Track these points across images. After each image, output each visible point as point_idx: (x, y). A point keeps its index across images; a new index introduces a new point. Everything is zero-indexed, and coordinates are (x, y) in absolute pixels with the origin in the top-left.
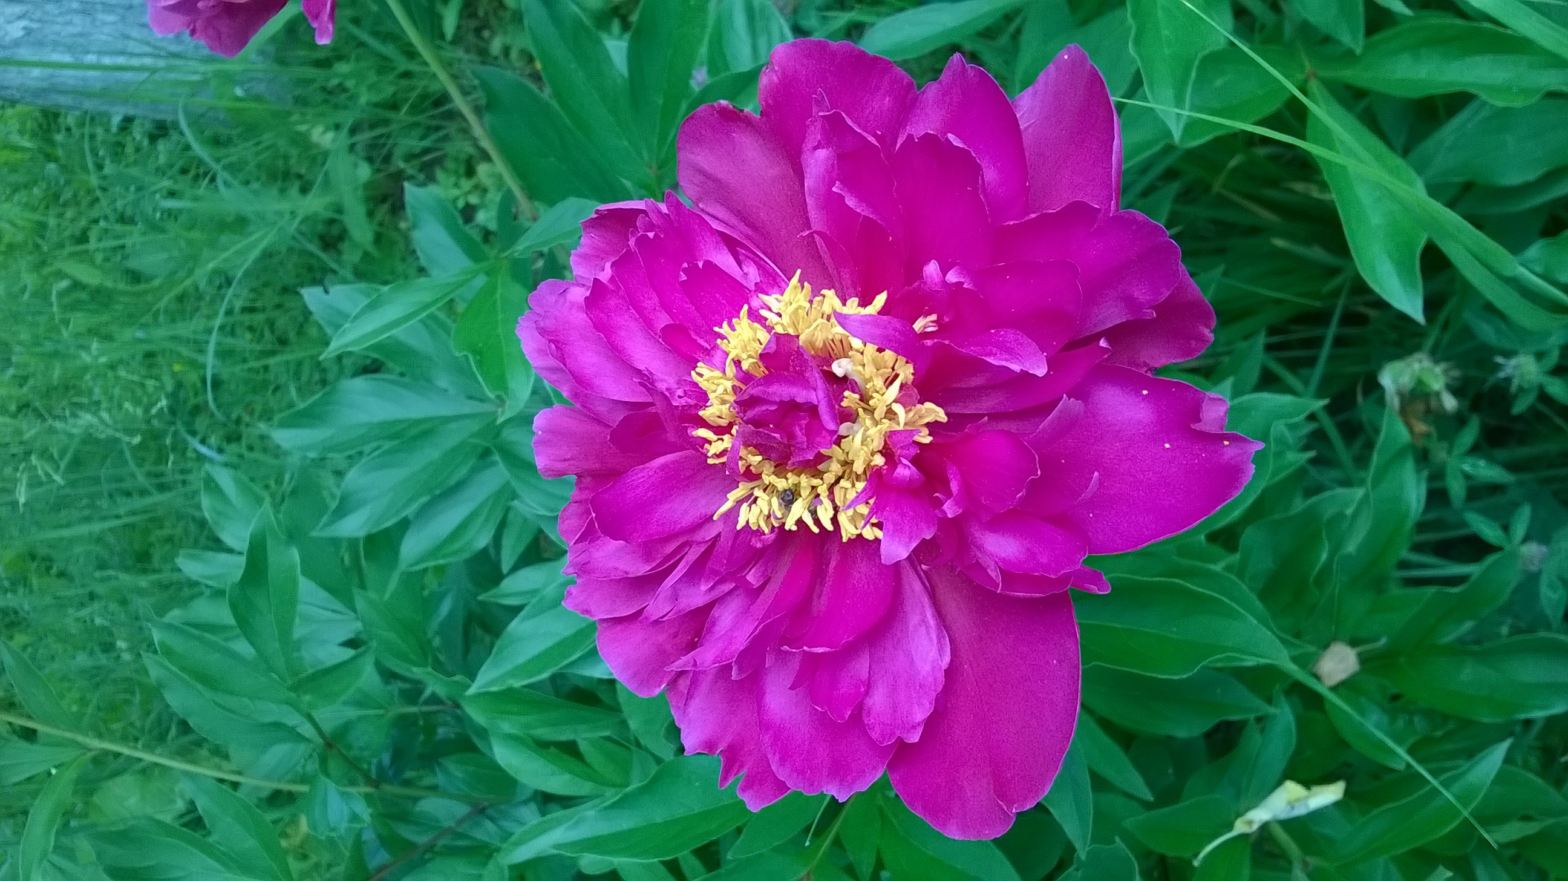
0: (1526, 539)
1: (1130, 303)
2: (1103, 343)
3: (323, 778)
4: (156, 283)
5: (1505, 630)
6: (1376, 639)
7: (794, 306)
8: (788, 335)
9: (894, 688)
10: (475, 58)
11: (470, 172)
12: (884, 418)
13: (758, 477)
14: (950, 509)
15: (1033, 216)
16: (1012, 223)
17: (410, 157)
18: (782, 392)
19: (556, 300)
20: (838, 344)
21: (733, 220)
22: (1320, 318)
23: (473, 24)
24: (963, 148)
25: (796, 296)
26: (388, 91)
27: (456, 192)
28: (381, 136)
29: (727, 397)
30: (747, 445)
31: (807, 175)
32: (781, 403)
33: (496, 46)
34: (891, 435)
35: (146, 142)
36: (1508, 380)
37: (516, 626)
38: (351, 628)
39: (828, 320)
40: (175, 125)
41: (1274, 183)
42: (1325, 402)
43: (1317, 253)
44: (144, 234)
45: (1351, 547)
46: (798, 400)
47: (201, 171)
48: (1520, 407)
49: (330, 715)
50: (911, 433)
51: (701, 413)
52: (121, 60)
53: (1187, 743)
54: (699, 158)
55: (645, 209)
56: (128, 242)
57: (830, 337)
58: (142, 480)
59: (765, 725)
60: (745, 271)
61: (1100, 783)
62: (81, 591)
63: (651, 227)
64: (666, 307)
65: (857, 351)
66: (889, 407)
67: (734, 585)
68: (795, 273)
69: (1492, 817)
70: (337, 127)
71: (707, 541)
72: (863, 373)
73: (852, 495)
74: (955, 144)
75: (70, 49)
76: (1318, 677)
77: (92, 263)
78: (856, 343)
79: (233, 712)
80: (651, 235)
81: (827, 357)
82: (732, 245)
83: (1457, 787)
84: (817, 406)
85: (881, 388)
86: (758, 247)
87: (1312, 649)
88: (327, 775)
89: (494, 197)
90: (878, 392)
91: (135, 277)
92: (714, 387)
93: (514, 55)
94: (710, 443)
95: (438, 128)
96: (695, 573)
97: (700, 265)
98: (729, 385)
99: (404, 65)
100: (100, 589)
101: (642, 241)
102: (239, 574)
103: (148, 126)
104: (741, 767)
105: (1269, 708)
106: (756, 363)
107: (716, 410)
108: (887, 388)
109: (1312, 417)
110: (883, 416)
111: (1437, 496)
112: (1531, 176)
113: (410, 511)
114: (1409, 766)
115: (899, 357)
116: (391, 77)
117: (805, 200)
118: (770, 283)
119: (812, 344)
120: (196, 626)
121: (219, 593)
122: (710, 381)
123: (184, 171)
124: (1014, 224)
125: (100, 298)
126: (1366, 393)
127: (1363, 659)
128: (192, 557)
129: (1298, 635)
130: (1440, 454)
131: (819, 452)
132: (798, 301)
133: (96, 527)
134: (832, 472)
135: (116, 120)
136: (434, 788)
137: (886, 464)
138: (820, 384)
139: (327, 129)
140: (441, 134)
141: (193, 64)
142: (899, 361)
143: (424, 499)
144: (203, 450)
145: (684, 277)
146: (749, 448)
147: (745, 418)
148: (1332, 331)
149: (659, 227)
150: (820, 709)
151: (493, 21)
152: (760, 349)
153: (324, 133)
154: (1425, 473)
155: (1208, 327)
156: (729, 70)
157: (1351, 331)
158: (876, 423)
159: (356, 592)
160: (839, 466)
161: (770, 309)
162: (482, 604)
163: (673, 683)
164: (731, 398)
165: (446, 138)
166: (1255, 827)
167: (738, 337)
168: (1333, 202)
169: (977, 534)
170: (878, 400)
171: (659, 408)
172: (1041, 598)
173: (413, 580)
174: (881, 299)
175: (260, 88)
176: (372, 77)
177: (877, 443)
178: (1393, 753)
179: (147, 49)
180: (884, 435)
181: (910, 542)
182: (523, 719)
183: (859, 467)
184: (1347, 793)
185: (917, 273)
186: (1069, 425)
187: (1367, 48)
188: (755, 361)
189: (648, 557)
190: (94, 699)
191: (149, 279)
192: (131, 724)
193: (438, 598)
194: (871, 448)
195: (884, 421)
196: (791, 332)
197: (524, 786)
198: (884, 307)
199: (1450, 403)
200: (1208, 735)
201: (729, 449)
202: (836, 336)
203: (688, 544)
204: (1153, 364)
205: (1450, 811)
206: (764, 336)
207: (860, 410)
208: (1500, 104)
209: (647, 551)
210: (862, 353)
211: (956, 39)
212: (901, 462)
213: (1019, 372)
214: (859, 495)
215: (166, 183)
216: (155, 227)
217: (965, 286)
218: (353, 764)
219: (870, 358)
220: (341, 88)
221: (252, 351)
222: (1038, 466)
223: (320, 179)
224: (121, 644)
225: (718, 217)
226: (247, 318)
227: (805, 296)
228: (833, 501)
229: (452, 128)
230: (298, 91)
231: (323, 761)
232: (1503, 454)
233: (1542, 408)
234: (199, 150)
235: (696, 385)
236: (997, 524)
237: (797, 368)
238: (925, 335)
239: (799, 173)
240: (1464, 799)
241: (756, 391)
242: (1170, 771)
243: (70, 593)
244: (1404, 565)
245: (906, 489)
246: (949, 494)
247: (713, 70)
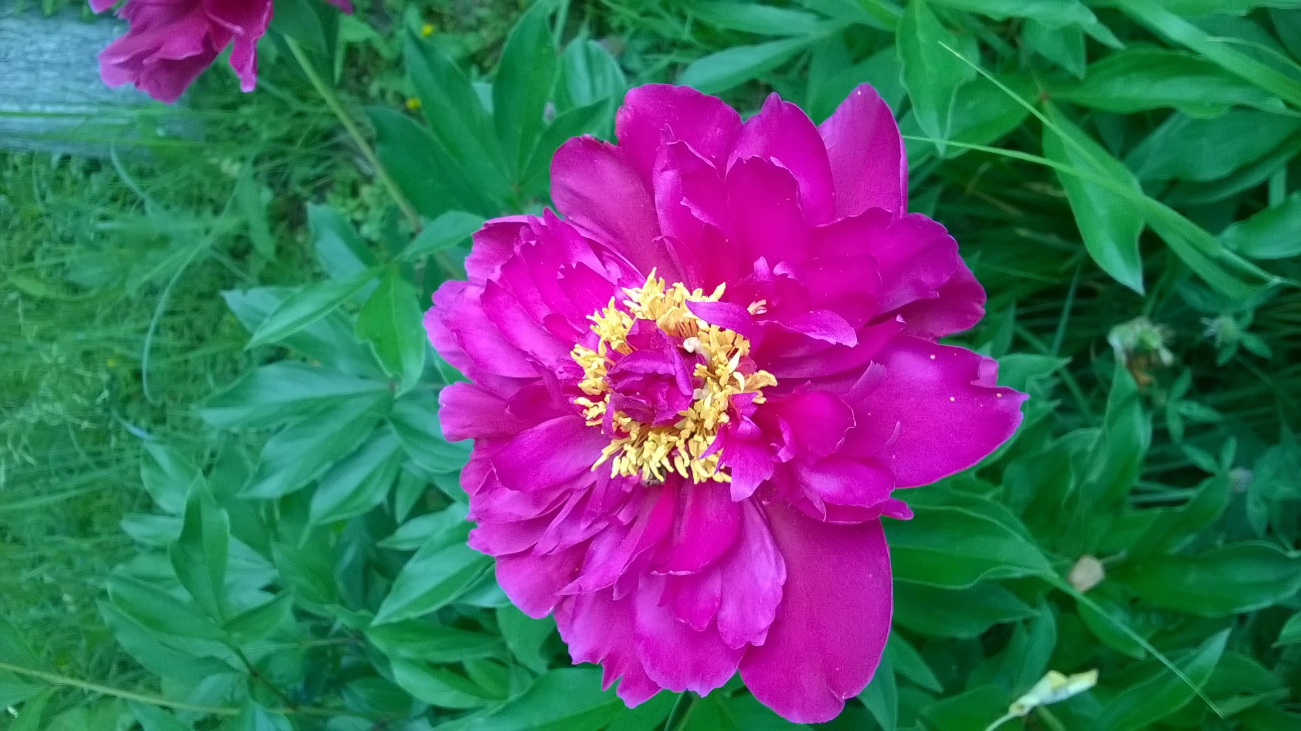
0: (1234, 466)
1: (918, 285)
2: (899, 319)
3: (251, 702)
4: (93, 293)
5: (1219, 542)
6: (1116, 552)
7: (652, 297)
8: (648, 320)
9: (742, 602)
10: (355, 98)
11: (355, 192)
12: (728, 384)
13: (626, 435)
14: (784, 456)
15: (839, 220)
16: (822, 226)
17: (305, 182)
18: (646, 366)
19: (457, 298)
20: (687, 325)
21: (597, 229)
22: (1058, 293)
23: (354, 71)
24: (783, 168)
25: (652, 288)
26: (285, 128)
27: (342, 210)
28: (279, 166)
29: (600, 372)
30: (617, 409)
31: (657, 192)
32: (646, 375)
33: (374, 89)
34: (733, 398)
35: (81, 176)
36: (1213, 338)
37: (410, 567)
38: (268, 575)
39: (679, 305)
40: (108, 162)
41: (1016, 184)
42: (1066, 361)
43: (1053, 240)
44: (80, 252)
45: (1093, 477)
46: (659, 372)
47: (128, 199)
48: (1223, 359)
49: (255, 649)
50: (750, 396)
51: (580, 385)
52: (61, 109)
53: (967, 643)
54: (568, 180)
55: (527, 222)
56: (68, 260)
57: (681, 321)
58: (83, 458)
59: (639, 638)
60: (608, 269)
61: (901, 680)
62: (31, 555)
63: (532, 236)
64: (546, 300)
65: (704, 331)
66: (731, 375)
67: (608, 523)
68: (651, 271)
69: (1219, 694)
70: (243, 159)
71: (585, 489)
72: (709, 349)
73: (704, 447)
74: (776, 165)
75: (17, 100)
76: (1071, 584)
77: (37, 277)
78: (703, 325)
79: (173, 649)
80: (533, 243)
81: (679, 337)
82: (598, 249)
83: (1188, 669)
84: (675, 376)
85: (725, 361)
86: (619, 251)
87: (1067, 561)
88: (254, 697)
89: (376, 213)
90: (721, 363)
91: (74, 288)
92: (589, 364)
93: (389, 96)
94: (588, 409)
95: (327, 158)
96: (576, 515)
97: (574, 266)
98: (601, 362)
99: (297, 106)
100: (50, 553)
101: (526, 248)
102: (177, 534)
103: (82, 162)
104: (619, 672)
105: (1033, 611)
106: (623, 343)
107: (589, 383)
108: (729, 361)
109: (1056, 374)
110: (727, 383)
111: (1160, 435)
112: (1223, 171)
113: (317, 475)
114: (1149, 654)
115: (738, 335)
116: (287, 116)
117: (656, 211)
118: (629, 279)
119: (666, 327)
120: (141, 577)
121: (159, 550)
122: (586, 359)
123: (114, 199)
124: (824, 227)
125: (44, 306)
126: (1099, 352)
127: (1109, 570)
128: (132, 520)
129: (1054, 550)
130: (1161, 399)
131: (677, 414)
132: (654, 293)
133: (44, 500)
134: (688, 429)
135: (56, 159)
136: (342, 709)
137: (730, 421)
138: (677, 358)
139: (234, 161)
140: (328, 163)
141: (121, 111)
142: (737, 338)
143: (328, 465)
144: (135, 431)
145: (561, 276)
146: (620, 412)
147: (616, 388)
148: (1069, 303)
149: (538, 236)
150: (683, 621)
151: (371, 70)
152: (626, 332)
153: (231, 166)
154: (1150, 416)
155: (980, 302)
156: (572, 105)
157: (1084, 302)
158: (721, 389)
159: (273, 544)
160: (693, 424)
161: (631, 300)
162: (379, 551)
163: (559, 607)
164: (604, 373)
165: (334, 166)
166: (1026, 711)
167: (607, 323)
168: (1065, 199)
169: (804, 475)
170: (723, 370)
171: (546, 381)
172: (856, 525)
173: (321, 531)
174: (720, 289)
175: (178, 129)
176: (272, 117)
177: (723, 405)
178: (1136, 645)
179: (83, 99)
180: (728, 399)
181: (753, 483)
182: (420, 645)
183: (709, 424)
184: (1100, 680)
185: (749, 268)
186: (875, 385)
187: (1089, 73)
188: (623, 341)
189: (537, 502)
190: (48, 646)
191: (86, 290)
192: (79, 666)
193: (341, 548)
194: (718, 409)
195: (728, 386)
196: (650, 317)
197: (419, 702)
198: (723, 296)
199: (1167, 357)
200: (984, 637)
201: (604, 413)
202: (686, 320)
203: (570, 491)
204: (937, 334)
205: (1183, 689)
206: (629, 322)
207: (709, 378)
208: (1197, 115)
209: (537, 498)
210: (708, 333)
211: (754, 75)
212: (743, 419)
213: (835, 344)
214: (710, 447)
215: (100, 210)
216: (92, 246)
217: (789, 277)
218: (274, 689)
219: (715, 337)
220: (246, 127)
221: (174, 348)
222: (854, 418)
223: (229, 203)
224: (67, 598)
225: (585, 227)
226: (170, 321)
227: (660, 289)
228: (688, 451)
229: (338, 157)
230: (210, 130)
231: (252, 687)
232: (1210, 398)
233: (1241, 359)
234: (128, 181)
235: (574, 363)
236: (822, 466)
237: (657, 347)
238: (757, 317)
239: (651, 191)
240: (1196, 679)
241: (624, 366)
242: (954, 667)
243: (23, 556)
244: (1135, 492)
245: (748, 441)
246: (782, 444)
247: (560, 106)
